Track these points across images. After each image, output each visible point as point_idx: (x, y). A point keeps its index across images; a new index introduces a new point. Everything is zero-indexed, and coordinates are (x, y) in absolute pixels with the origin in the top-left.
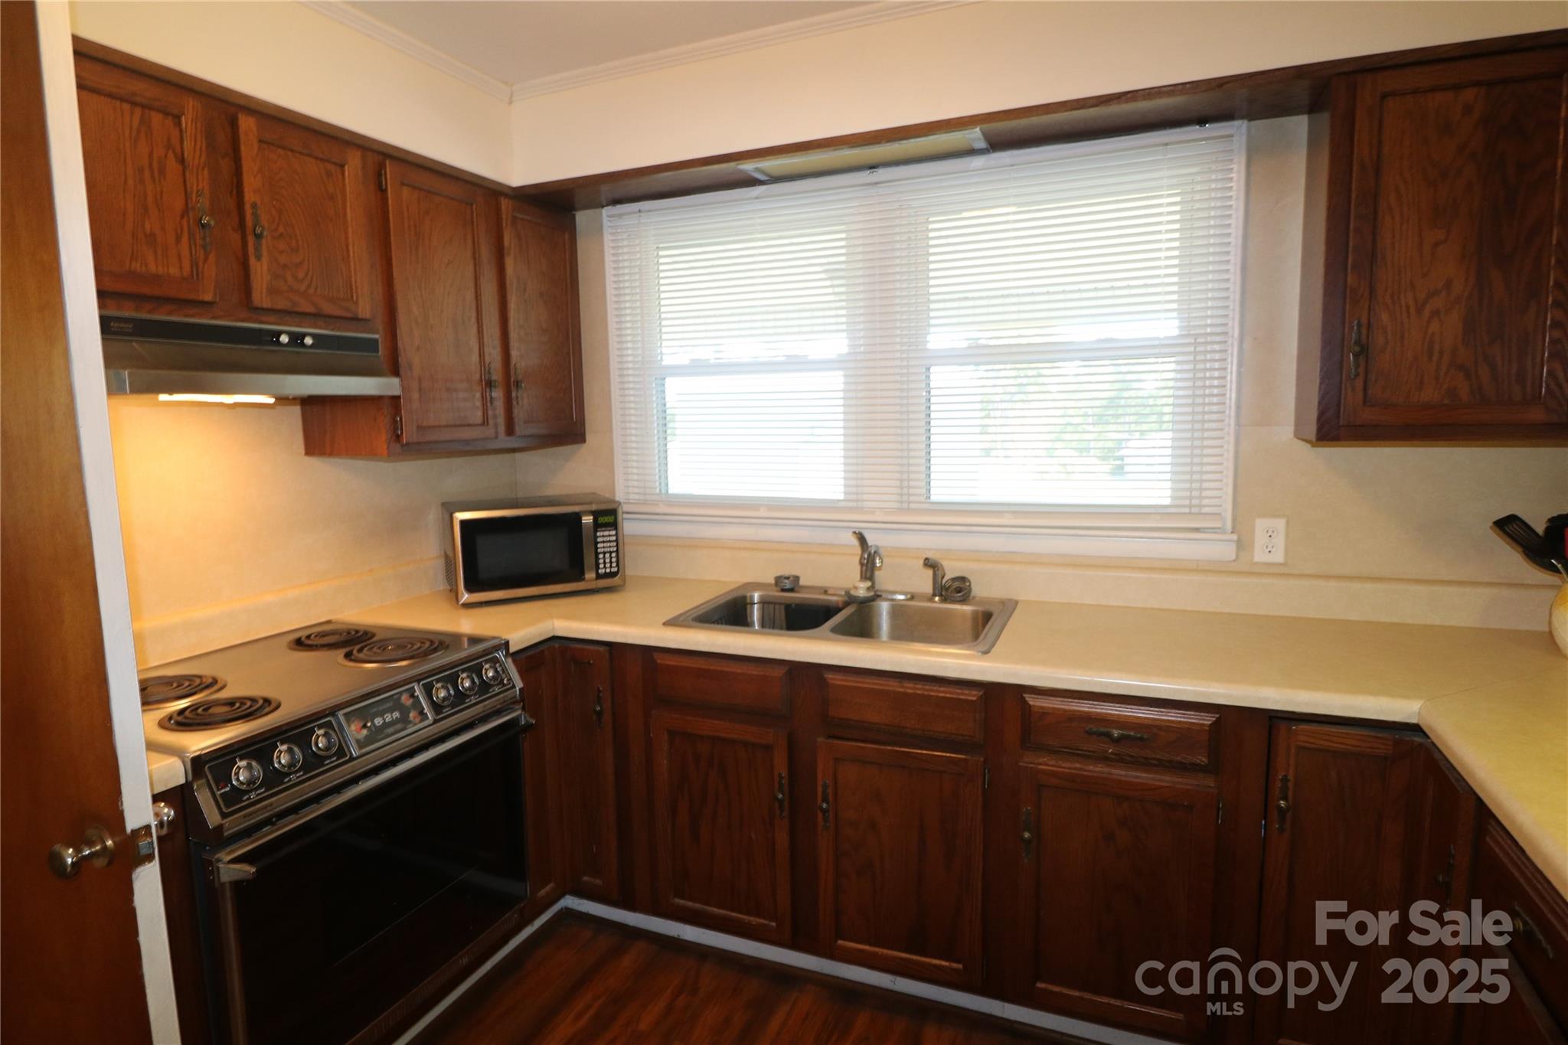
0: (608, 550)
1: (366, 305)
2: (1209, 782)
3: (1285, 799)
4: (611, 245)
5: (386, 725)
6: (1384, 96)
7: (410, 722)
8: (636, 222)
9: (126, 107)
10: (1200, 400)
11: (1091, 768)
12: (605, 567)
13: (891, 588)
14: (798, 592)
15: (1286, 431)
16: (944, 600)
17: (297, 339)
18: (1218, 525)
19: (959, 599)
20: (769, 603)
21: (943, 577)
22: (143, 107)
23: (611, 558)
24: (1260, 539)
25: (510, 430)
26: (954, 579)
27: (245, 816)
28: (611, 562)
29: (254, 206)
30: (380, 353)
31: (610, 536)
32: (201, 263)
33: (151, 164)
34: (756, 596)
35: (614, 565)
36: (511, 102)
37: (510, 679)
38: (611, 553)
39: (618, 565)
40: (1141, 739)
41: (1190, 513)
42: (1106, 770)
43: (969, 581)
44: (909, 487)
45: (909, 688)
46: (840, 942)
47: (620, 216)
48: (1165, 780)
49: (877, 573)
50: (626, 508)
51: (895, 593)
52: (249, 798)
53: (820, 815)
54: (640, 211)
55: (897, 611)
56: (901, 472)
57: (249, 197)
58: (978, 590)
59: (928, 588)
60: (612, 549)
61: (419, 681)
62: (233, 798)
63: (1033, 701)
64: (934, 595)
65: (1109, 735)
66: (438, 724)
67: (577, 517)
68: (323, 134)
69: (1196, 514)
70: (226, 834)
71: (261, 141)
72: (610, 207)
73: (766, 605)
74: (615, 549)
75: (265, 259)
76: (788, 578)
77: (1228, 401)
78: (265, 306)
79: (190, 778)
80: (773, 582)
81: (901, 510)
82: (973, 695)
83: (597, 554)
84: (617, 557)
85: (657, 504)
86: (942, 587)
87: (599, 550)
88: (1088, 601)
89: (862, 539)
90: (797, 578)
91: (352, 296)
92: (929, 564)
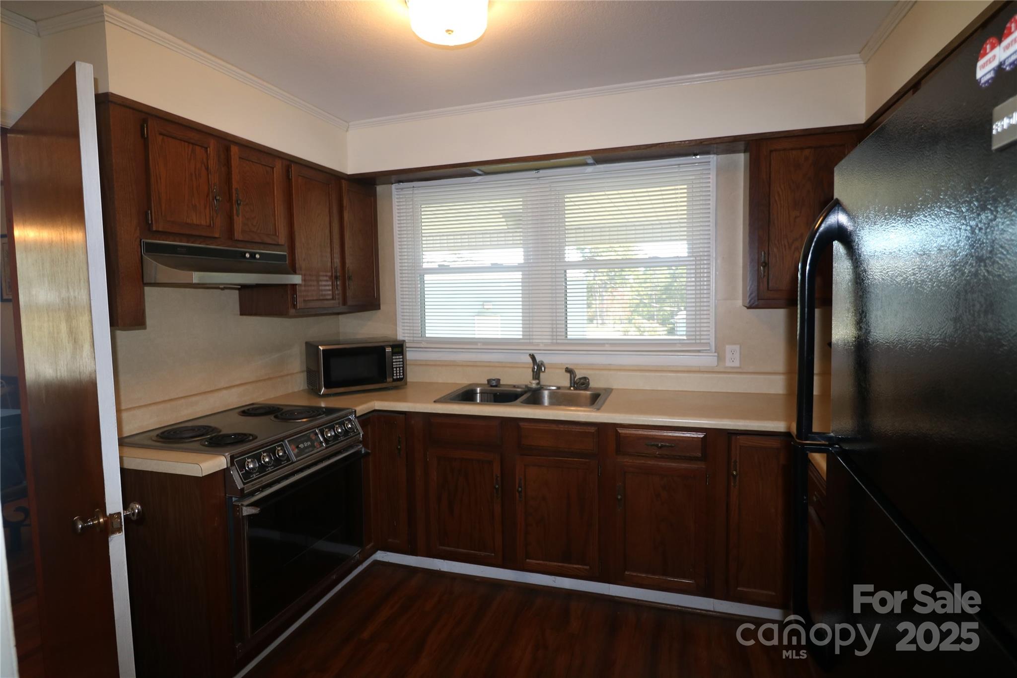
0: (399, 366)
1: (282, 239)
2: (701, 465)
3: (736, 471)
4: (397, 204)
5: (305, 448)
6: (771, 151)
7: (315, 447)
8: (411, 192)
9: (186, 144)
10: (698, 288)
11: (649, 462)
12: (397, 376)
13: (547, 384)
14: (499, 387)
15: (739, 302)
16: (576, 389)
17: (253, 256)
18: (709, 349)
19: (583, 388)
20: (484, 393)
21: (575, 377)
22: (193, 144)
23: (400, 370)
24: (728, 355)
25: (344, 302)
26: (580, 379)
27: (252, 485)
28: (400, 373)
29: (236, 189)
30: (287, 262)
31: (399, 358)
32: (214, 218)
33: (195, 172)
34: (478, 390)
35: (401, 374)
36: (347, 131)
37: (357, 430)
38: (400, 367)
39: (403, 375)
40: (671, 446)
41: (696, 343)
42: (656, 463)
43: (588, 379)
44: (557, 332)
45: (562, 427)
46: (528, 560)
47: (402, 189)
48: (684, 465)
49: (542, 374)
50: (408, 345)
51: (550, 386)
52: (253, 477)
53: (517, 494)
54: (413, 187)
55: (553, 395)
56: (552, 324)
57: (235, 185)
58: (592, 384)
59: (567, 384)
60: (400, 366)
61: (318, 427)
62: (247, 475)
63: (621, 431)
64: (571, 386)
65: (657, 446)
66: (328, 449)
67: (383, 348)
68: (265, 152)
69: (698, 343)
70: (245, 492)
71: (240, 158)
72: (397, 184)
73: (483, 394)
74: (402, 366)
75: (240, 216)
76: (494, 380)
77: (711, 288)
78: (240, 239)
79: (229, 465)
80: (486, 382)
81: (552, 344)
82: (593, 430)
83: (393, 368)
84: (403, 370)
85: (421, 343)
86: (575, 383)
87: (394, 366)
88: (648, 388)
89: (533, 357)
90: (499, 380)
91: (276, 234)
92: (569, 371)
